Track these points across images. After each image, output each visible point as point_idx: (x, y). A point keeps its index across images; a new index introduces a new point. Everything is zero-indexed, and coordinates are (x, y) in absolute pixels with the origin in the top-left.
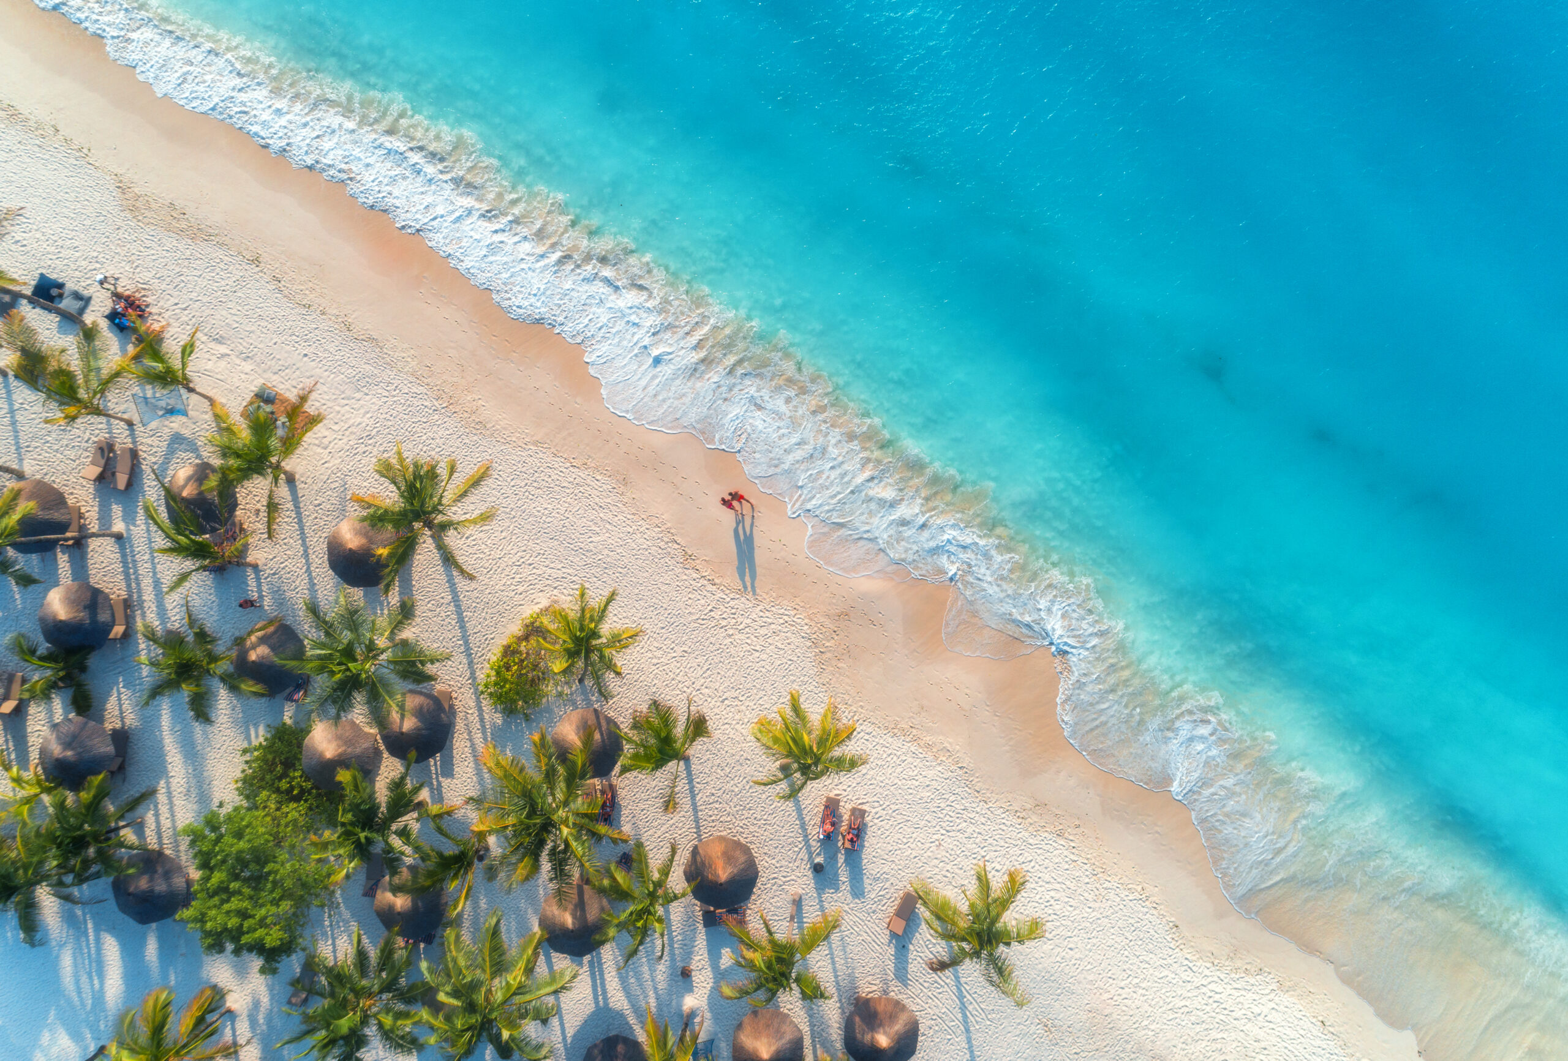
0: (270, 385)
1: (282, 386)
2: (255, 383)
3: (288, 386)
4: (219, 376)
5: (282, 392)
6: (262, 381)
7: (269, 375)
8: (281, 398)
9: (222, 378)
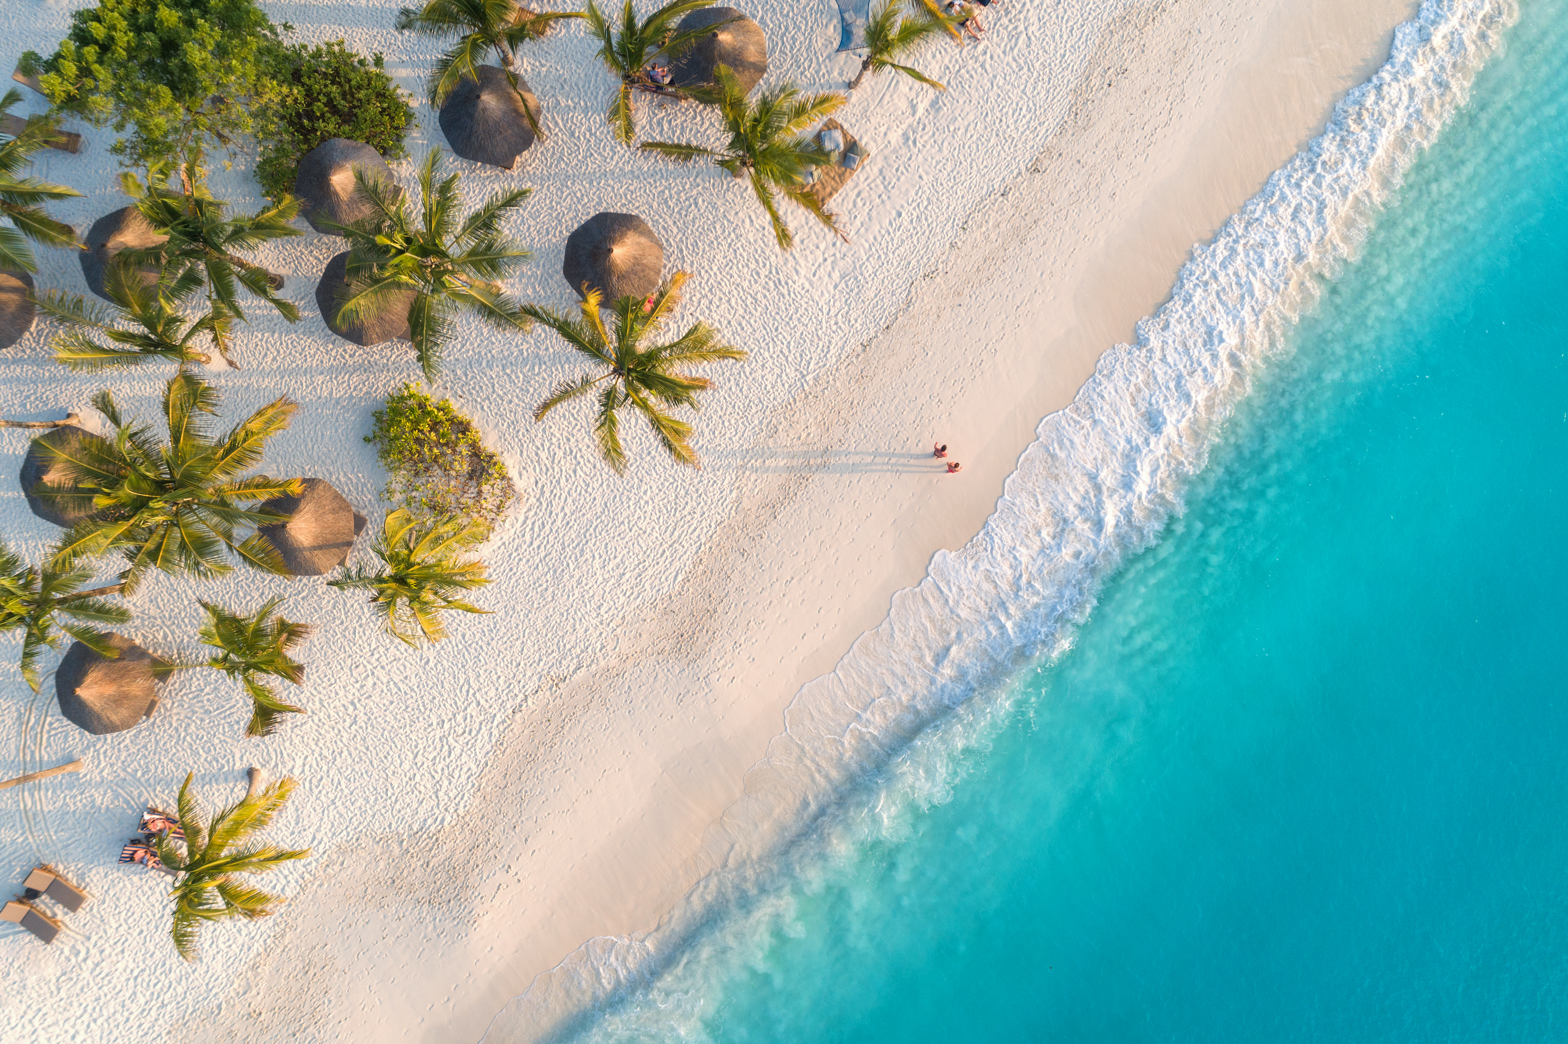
0: (866, 162)
1: (862, 178)
2: (872, 143)
3: (861, 187)
4: (887, 97)
5: (854, 177)
6: (872, 154)
7: (880, 162)
8: (847, 174)
9: (885, 102)
